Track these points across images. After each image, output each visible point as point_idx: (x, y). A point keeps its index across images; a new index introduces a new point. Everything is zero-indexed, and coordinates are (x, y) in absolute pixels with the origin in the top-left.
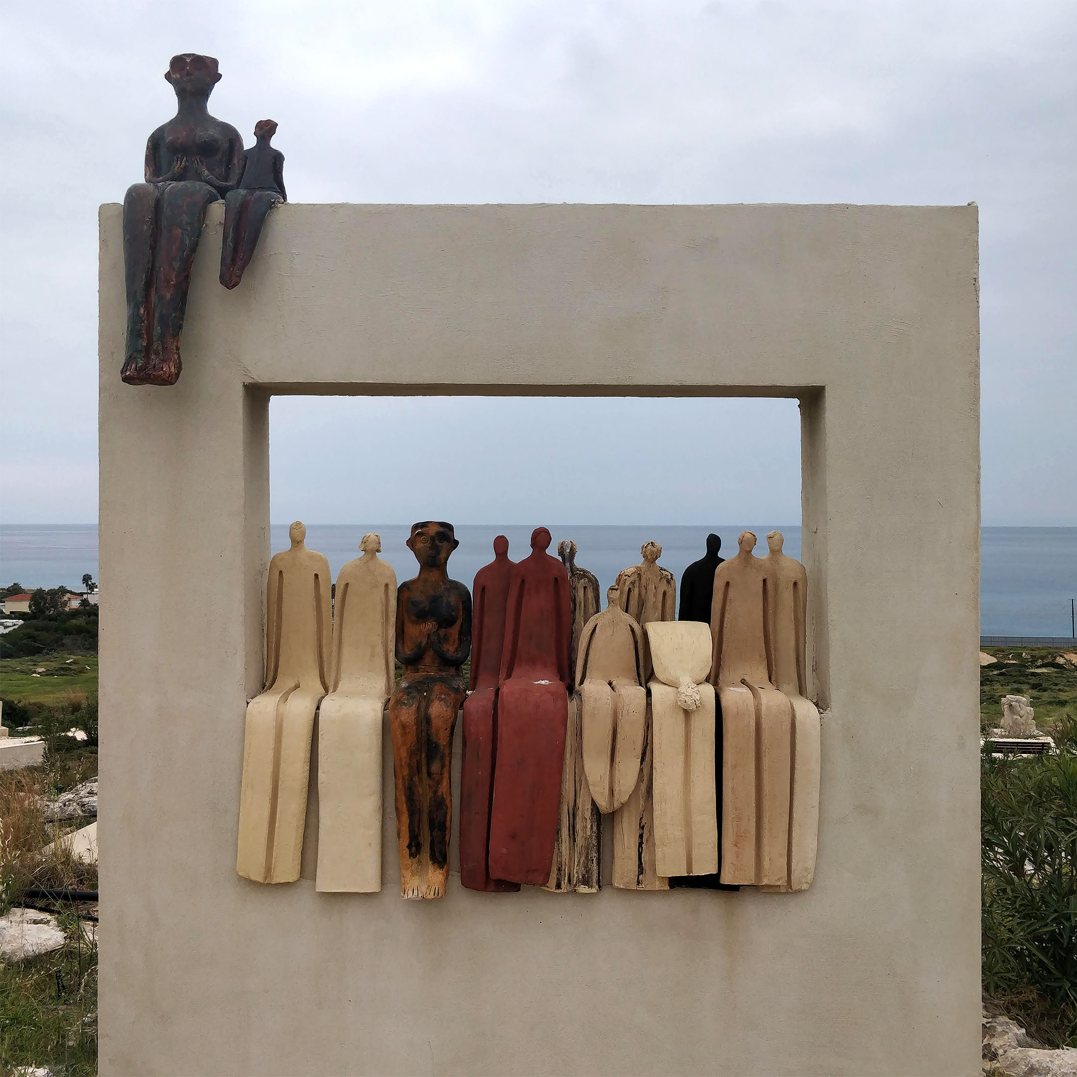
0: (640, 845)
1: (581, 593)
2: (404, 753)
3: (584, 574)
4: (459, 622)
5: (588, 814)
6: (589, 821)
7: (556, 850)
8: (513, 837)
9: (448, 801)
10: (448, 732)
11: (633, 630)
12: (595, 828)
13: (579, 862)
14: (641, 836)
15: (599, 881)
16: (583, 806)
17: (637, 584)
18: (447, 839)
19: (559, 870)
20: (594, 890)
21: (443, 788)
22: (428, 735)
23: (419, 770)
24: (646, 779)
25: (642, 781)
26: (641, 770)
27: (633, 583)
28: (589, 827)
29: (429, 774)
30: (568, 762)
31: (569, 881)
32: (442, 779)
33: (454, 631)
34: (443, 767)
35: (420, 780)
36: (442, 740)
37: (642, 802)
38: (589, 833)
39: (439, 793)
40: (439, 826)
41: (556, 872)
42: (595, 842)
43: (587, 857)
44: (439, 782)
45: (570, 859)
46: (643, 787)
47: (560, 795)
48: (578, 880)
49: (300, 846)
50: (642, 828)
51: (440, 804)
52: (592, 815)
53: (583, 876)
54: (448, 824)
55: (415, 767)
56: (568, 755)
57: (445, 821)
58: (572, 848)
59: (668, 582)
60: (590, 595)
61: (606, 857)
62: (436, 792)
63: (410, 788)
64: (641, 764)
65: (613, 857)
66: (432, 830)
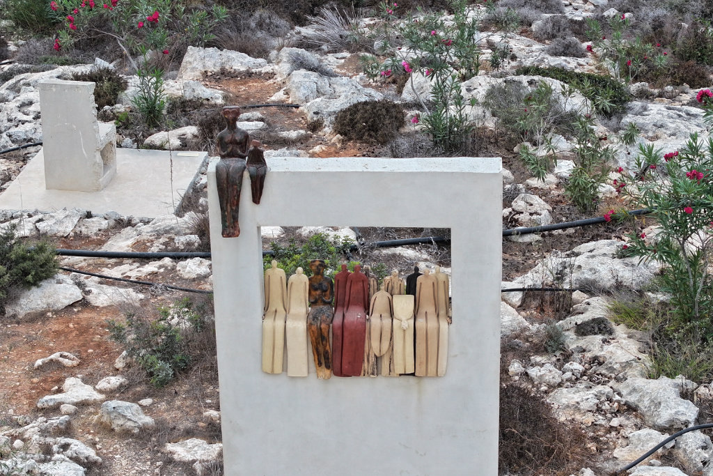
1: (372, 282)
2: (314, 339)
5: (373, 356)
7: (363, 366)
8: (349, 363)
9: (329, 351)
10: (327, 332)
11: (389, 299)
12: (375, 360)
13: (370, 369)
15: (377, 374)
16: (371, 354)
18: (330, 361)
20: (375, 376)
21: (327, 348)
22: (321, 333)
26: (390, 344)
29: (322, 344)
30: (366, 342)
31: (368, 374)
33: (328, 293)
34: (326, 342)
35: (320, 345)
38: (373, 361)
40: (327, 358)
41: (363, 371)
42: (375, 364)
43: (373, 367)
44: (325, 346)
45: (368, 368)
47: (364, 350)
48: (370, 374)
49: (282, 363)
51: (326, 352)
53: (372, 372)
54: (330, 357)
55: (318, 342)
56: (366, 340)
58: (368, 365)
62: (325, 348)
63: (317, 348)
64: (390, 342)
66: (325, 359)
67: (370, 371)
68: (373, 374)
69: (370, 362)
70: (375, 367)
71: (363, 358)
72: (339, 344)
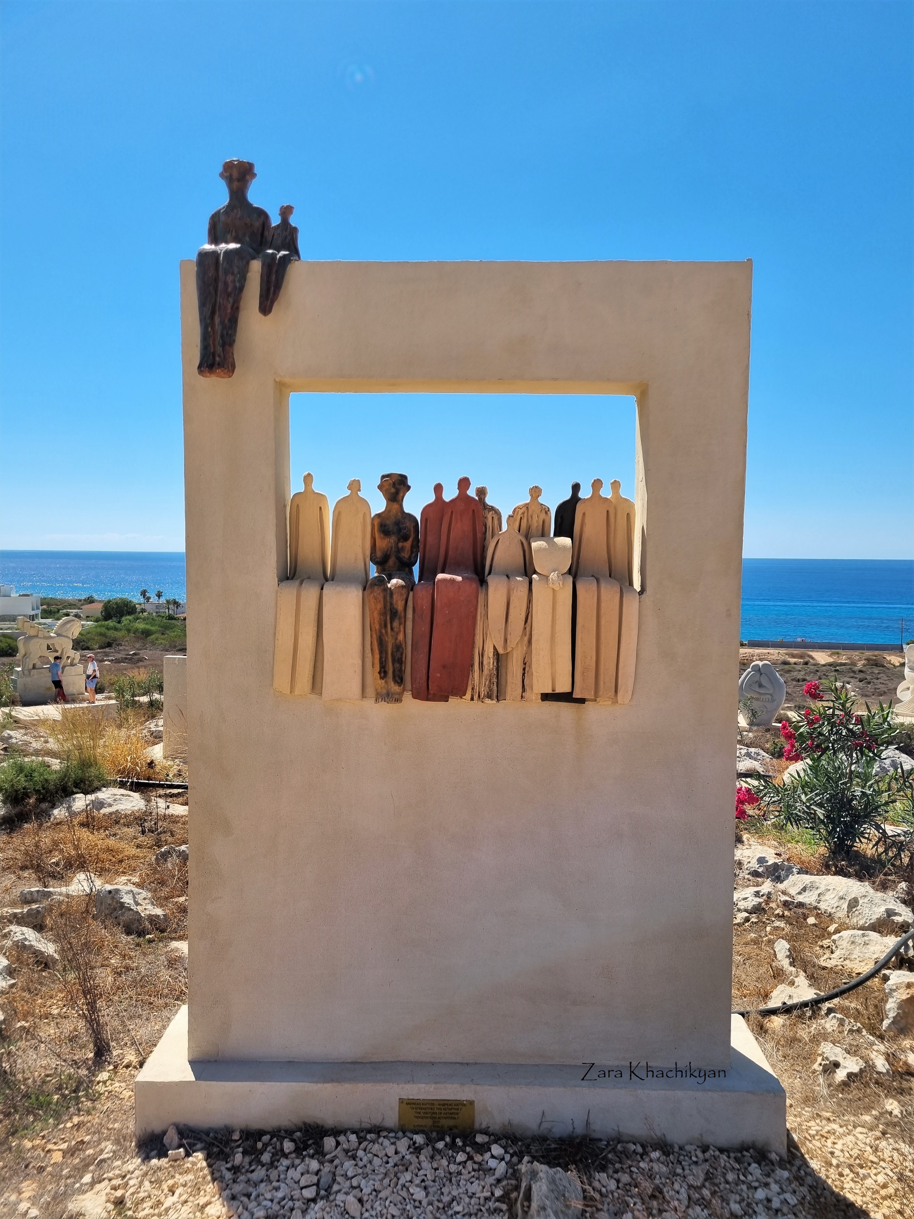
0: (524, 674)
1: (490, 519)
2: (376, 614)
3: (492, 509)
4: (411, 539)
5: (491, 655)
6: (491, 659)
7: (471, 677)
8: (444, 667)
9: (404, 646)
10: (403, 602)
11: (522, 544)
12: (495, 664)
13: (485, 684)
14: (524, 669)
15: (497, 697)
16: (488, 650)
17: (526, 515)
18: (403, 668)
19: (473, 689)
20: (494, 702)
21: (401, 637)
22: (391, 604)
23: (386, 626)
24: (528, 633)
25: (525, 635)
26: (525, 628)
27: (523, 513)
28: (492, 663)
29: (392, 629)
30: (478, 622)
31: (479, 696)
32: (400, 631)
33: (408, 544)
34: (400, 624)
35: (386, 632)
36: (400, 606)
37: (525, 648)
38: (491, 667)
39: (398, 641)
40: (399, 661)
41: (471, 690)
42: (495, 672)
43: (490, 681)
44: (397, 634)
45: (480, 683)
46: (526, 639)
47: (473, 642)
48: (484, 695)
49: (312, 673)
50: (525, 664)
51: (399, 648)
52: (494, 655)
53: (488, 693)
54: (404, 659)
55: (383, 624)
56: (479, 618)
57: (402, 658)
58: (480, 677)
59: (546, 513)
60: (496, 522)
61: (503, 682)
62: (396, 639)
63: (380, 637)
64: (525, 624)
65: (506, 682)
66: (393, 664)
67: (484, 691)
68: (489, 696)
69: (486, 672)
70: (495, 680)
71: (472, 658)
72: (426, 628)
